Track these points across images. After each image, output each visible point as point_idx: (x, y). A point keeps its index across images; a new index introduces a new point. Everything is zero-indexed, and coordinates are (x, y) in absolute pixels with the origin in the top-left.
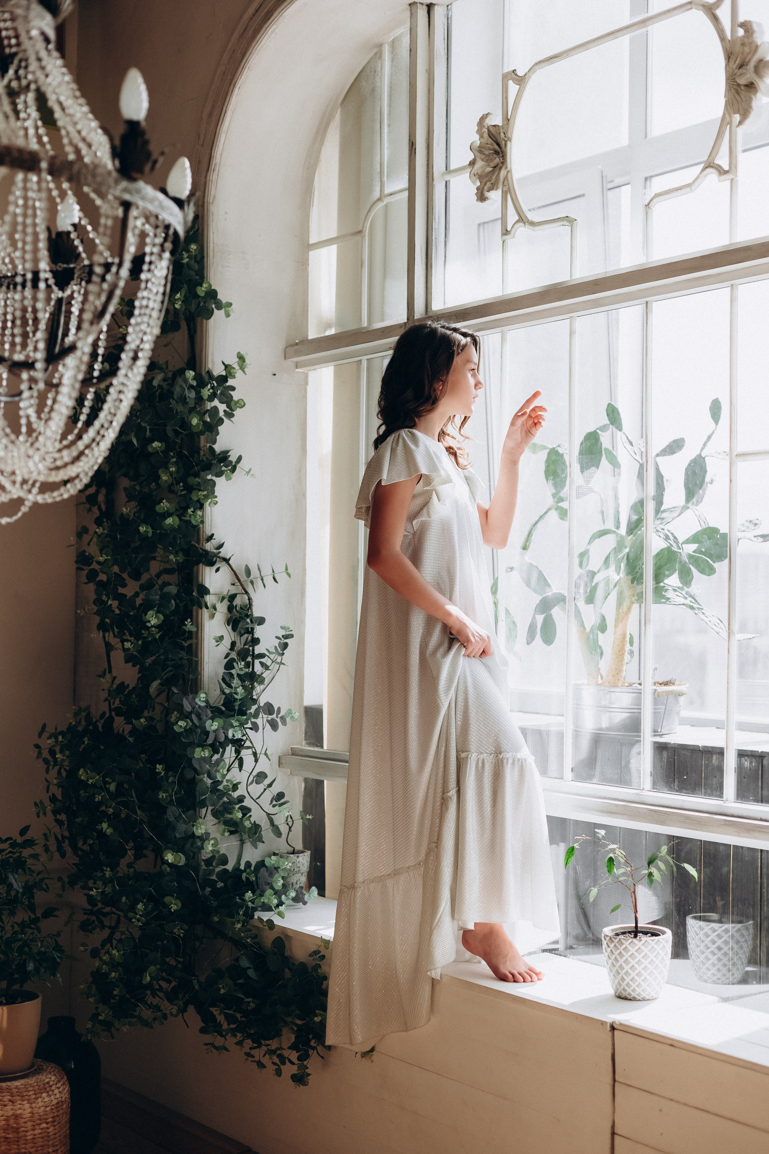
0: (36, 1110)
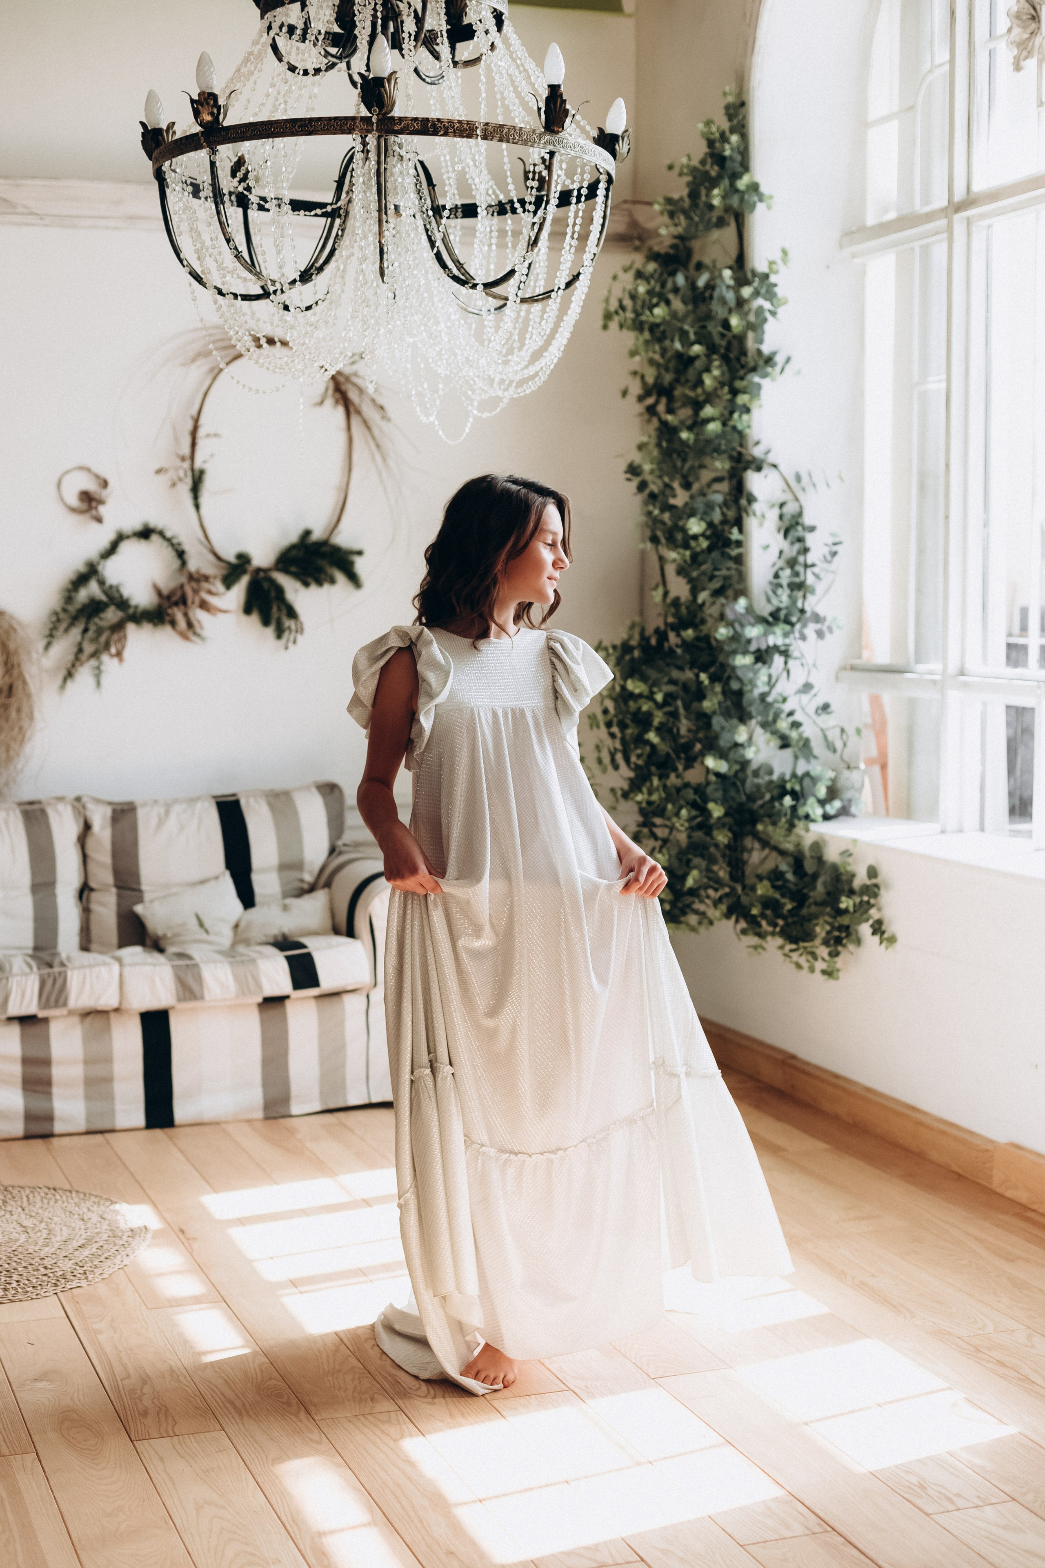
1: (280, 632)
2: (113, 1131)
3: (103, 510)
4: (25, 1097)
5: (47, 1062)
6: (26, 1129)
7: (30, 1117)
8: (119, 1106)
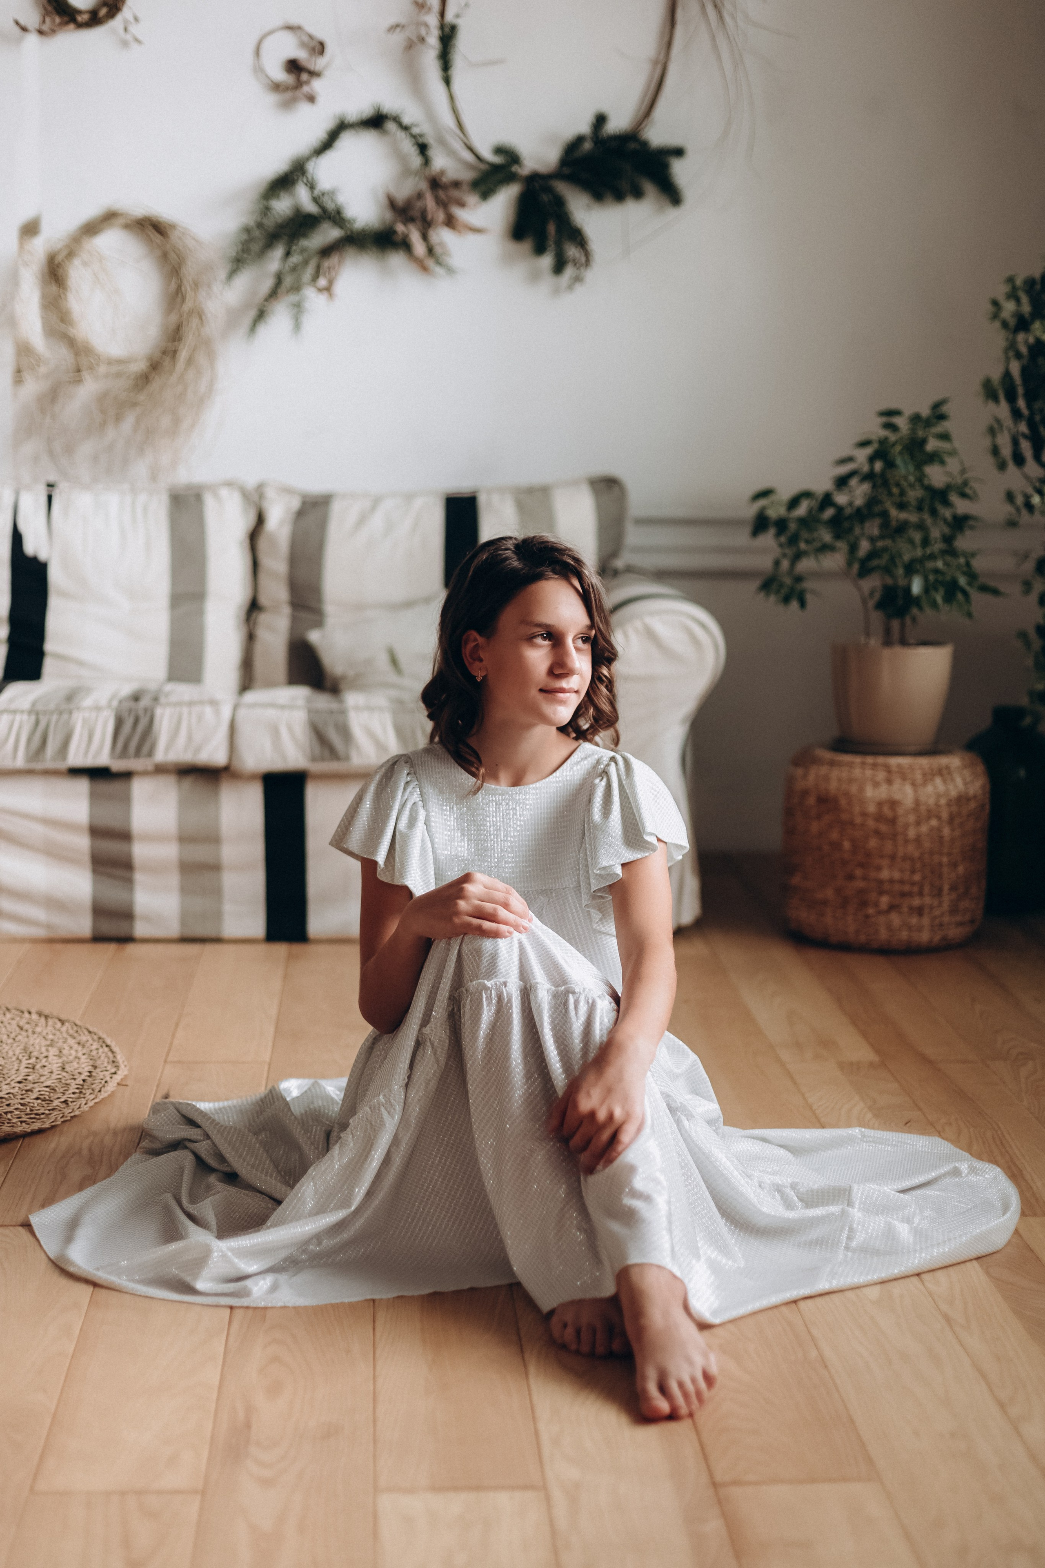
0: (923, 799)
1: (559, 267)
2: (218, 940)
3: (317, 85)
4: (95, 883)
5: (125, 836)
6: (94, 928)
7: (99, 911)
8: (228, 907)
